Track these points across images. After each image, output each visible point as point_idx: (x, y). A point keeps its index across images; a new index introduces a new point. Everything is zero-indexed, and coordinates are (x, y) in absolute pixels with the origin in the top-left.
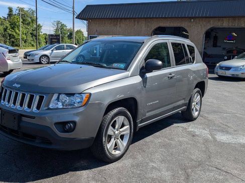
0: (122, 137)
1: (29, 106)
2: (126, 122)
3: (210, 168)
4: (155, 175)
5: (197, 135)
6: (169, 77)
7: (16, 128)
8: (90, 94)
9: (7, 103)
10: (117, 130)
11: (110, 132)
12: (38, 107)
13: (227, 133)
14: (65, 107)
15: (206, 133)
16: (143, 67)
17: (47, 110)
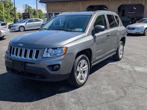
0: (84, 72)
1: (30, 56)
2: (86, 63)
3: (137, 87)
4: (106, 92)
5: (124, 69)
6: (107, 35)
7: (23, 70)
8: (67, 48)
9: (15, 56)
10: (82, 68)
11: (78, 70)
12: (36, 57)
13: (141, 66)
14: (51, 56)
15: (128, 67)
16: (93, 30)
17: (41, 58)
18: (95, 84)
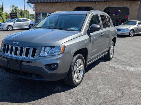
0: (80, 71)
1: (27, 55)
2: (82, 63)
3: (132, 86)
4: (103, 92)
5: (116, 68)
6: (101, 35)
7: (19, 69)
9: (10, 54)
10: (78, 68)
11: (75, 69)
12: (33, 56)
14: (48, 55)
17: (39, 57)
18: (91, 83)
